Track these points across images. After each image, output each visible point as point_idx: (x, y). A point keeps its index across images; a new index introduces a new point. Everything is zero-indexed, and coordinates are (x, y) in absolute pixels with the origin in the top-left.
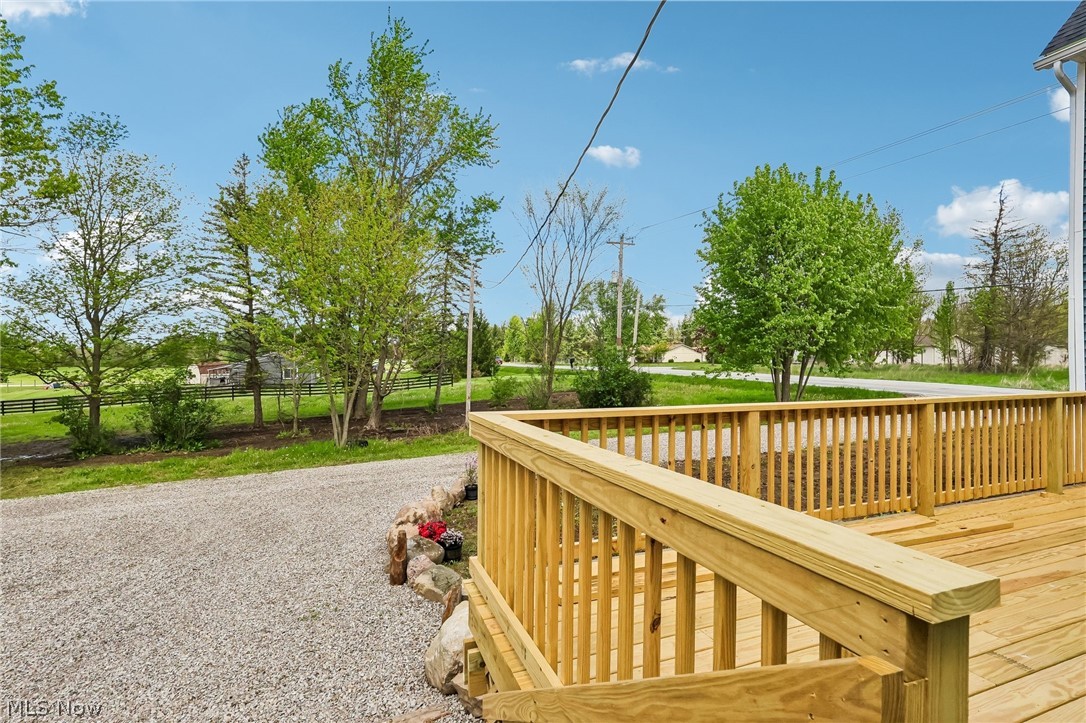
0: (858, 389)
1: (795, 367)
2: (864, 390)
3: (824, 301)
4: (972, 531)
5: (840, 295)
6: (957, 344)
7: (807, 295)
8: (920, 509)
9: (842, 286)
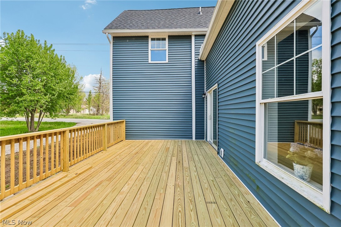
0: (62, 122)
1: (37, 115)
2: (64, 122)
3: (47, 91)
4: (79, 174)
5: (53, 90)
6: (91, 108)
7: (40, 89)
8: (64, 170)
9: (54, 87)
